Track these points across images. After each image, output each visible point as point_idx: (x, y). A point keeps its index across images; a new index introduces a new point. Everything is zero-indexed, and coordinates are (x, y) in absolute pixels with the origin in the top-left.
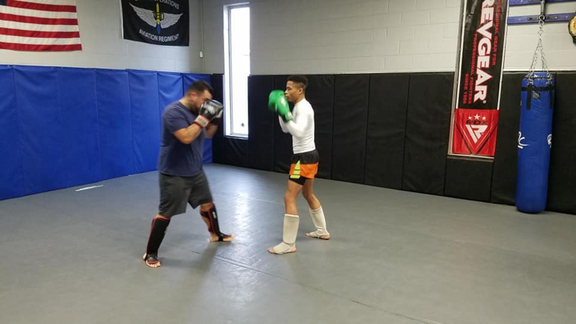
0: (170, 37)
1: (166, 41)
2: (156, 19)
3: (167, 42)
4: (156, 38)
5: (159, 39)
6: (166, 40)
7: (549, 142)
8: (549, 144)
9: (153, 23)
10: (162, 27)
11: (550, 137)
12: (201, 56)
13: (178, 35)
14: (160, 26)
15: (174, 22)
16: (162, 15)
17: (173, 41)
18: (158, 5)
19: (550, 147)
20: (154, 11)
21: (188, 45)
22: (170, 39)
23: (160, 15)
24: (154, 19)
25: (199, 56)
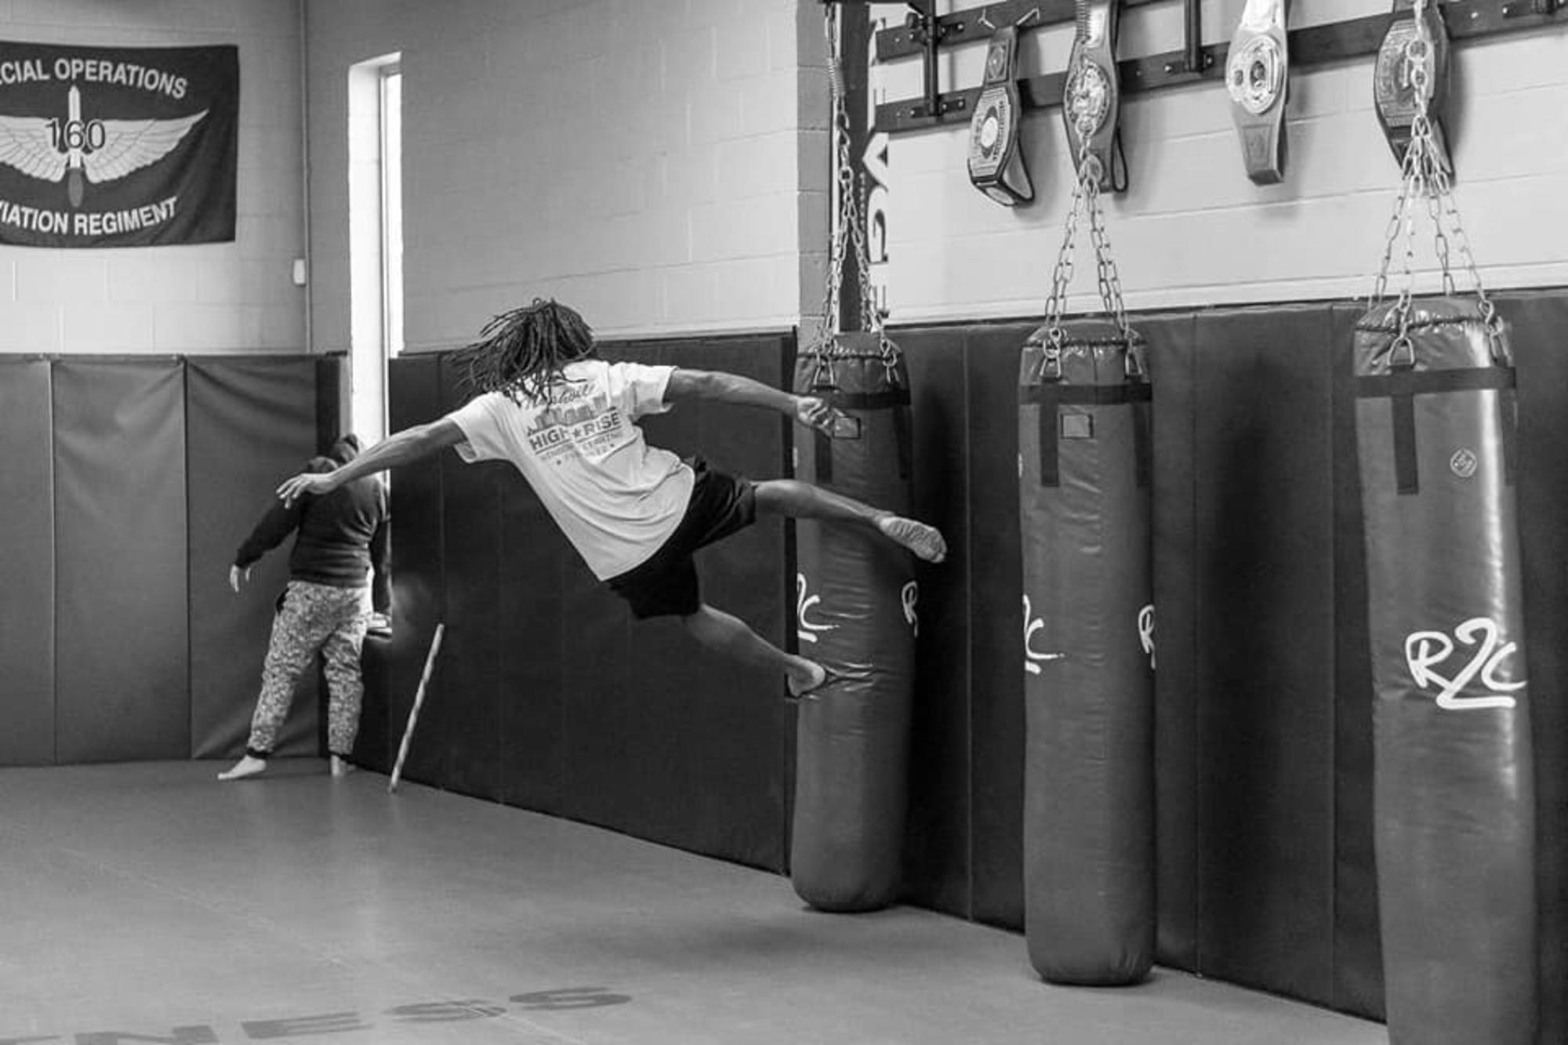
0: (134, 212)
1: (108, 231)
2: (63, 149)
3: (114, 234)
4: (60, 222)
5: (77, 225)
6: (110, 227)
7: (909, 614)
8: (910, 620)
9: (48, 166)
10: (94, 177)
11: (911, 593)
12: (300, 277)
13: (171, 201)
14: (84, 175)
15: (154, 152)
16: (96, 130)
17: (142, 228)
18: (74, 96)
19: (916, 632)
20: (56, 120)
21: (229, 236)
22: (129, 220)
23: (87, 132)
24: (54, 150)
25: (292, 276)
